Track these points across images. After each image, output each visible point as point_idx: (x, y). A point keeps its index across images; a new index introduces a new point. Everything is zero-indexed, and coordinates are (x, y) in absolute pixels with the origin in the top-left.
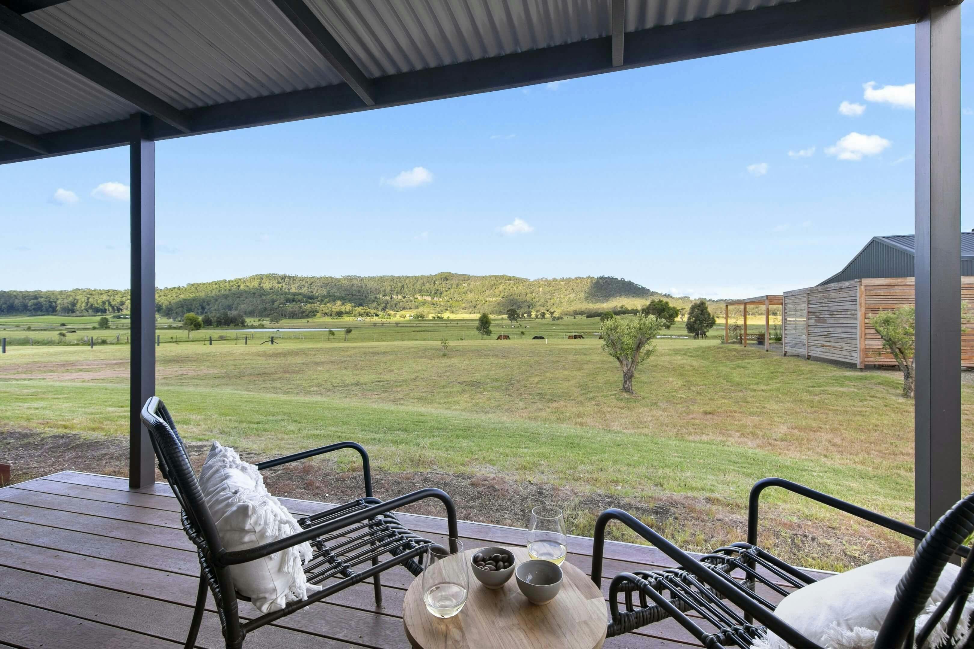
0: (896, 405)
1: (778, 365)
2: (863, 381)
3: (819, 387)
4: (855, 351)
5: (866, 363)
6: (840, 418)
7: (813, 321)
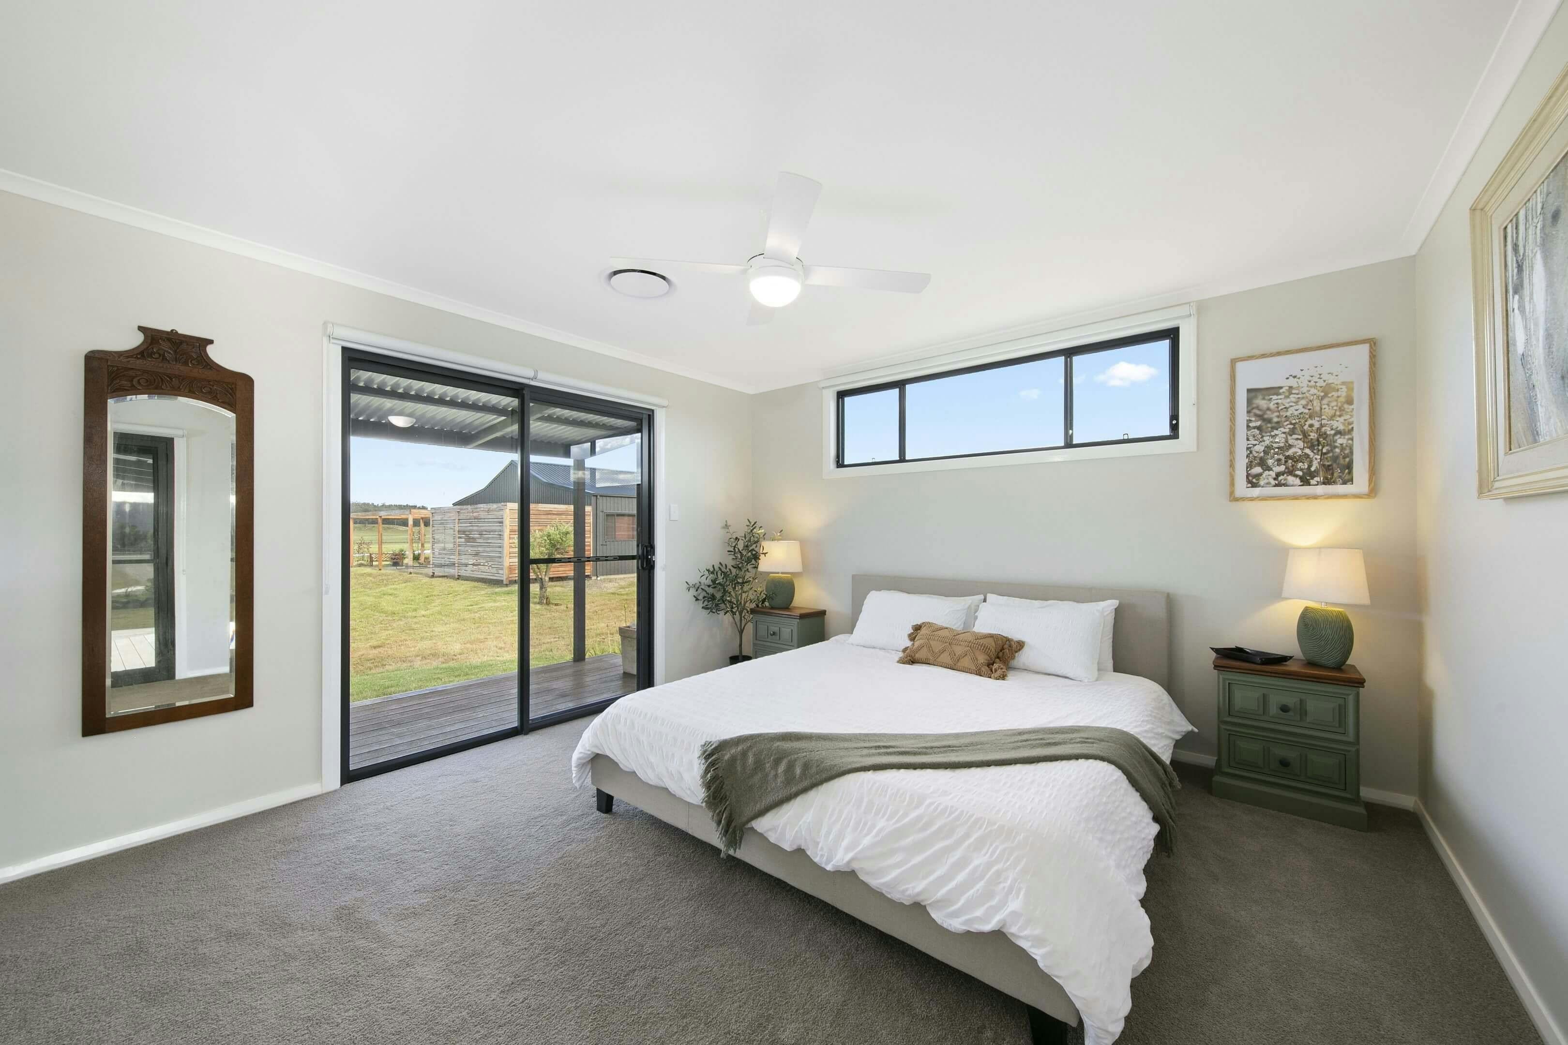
0: (536, 611)
1: (431, 589)
2: (510, 595)
3: (476, 605)
4: (502, 569)
5: (511, 579)
6: (499, 628)
7: (463, 540)
